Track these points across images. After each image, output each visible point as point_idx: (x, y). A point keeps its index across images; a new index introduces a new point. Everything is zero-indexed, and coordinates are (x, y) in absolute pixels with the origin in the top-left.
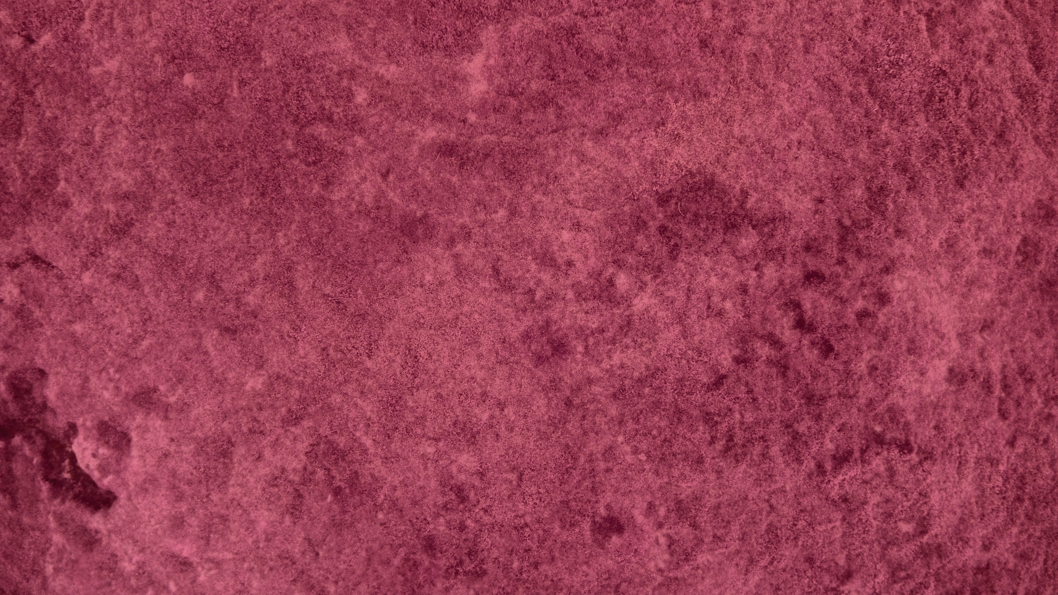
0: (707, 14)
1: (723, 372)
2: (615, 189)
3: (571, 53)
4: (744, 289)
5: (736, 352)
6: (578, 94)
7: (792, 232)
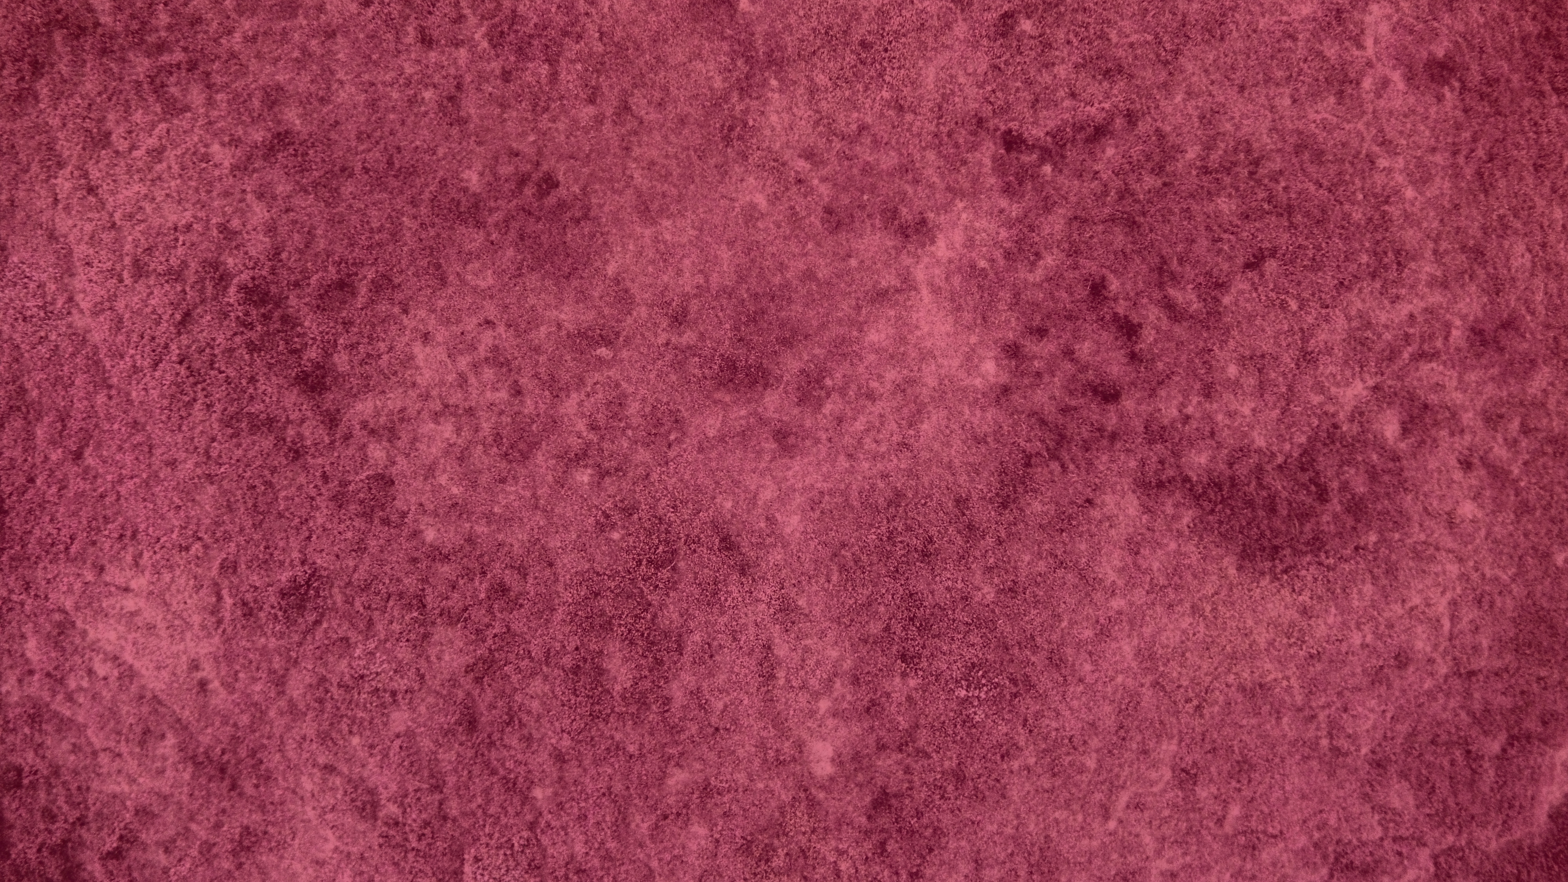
0: (1235, 811)
1: (1250, 275)
2: (1391, 571)
3: (1443, 787)
4: (1208, 392)
5: (1226, 300)
6: (1439, 724)
7: (1133, 464)
